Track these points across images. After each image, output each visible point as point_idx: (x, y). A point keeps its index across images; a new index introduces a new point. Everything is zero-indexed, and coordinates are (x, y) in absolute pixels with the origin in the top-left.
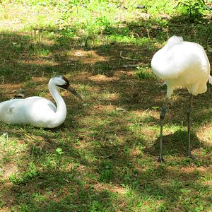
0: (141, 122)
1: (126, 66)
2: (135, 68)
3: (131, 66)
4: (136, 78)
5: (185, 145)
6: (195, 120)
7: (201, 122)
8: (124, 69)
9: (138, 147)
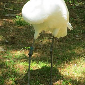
0: (15, 59)
1: (8, 15)
2: (15, 17)
3: (12, 15)
4: (15, 25)
5: (48, 78)
6: (59, 59)
7: (64, 60)
8: (6, 17)
9: (10, 79)
